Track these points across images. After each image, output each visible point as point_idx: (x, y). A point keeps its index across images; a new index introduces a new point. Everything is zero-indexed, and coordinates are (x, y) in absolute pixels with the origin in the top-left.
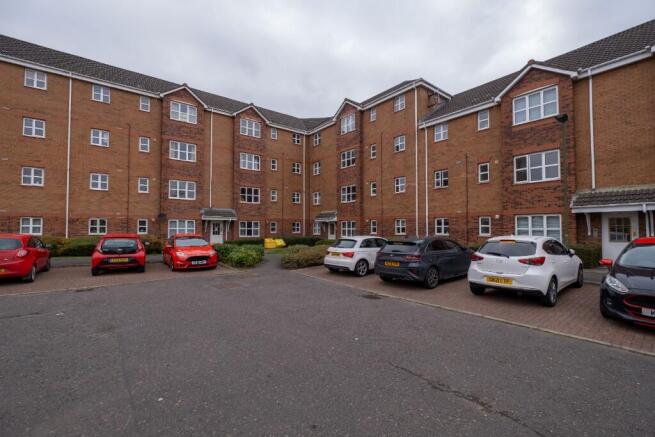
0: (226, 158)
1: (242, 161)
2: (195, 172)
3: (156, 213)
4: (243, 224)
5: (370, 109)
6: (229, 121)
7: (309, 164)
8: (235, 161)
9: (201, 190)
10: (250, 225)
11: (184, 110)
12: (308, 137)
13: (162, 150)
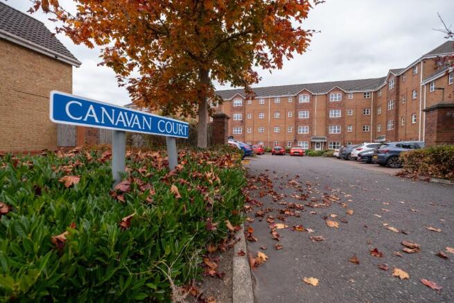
0: (323, 114)
1: (330, 113)
2: (309, 122)
3: (293, 139)
4: (331, 144)
5: (403, 74)
6: (325, 97)
7: (376, 108)
8: (327, 114)
9: (311, 129)
10: (334, 144)
11: (304, 98)
12: (375, 92)
13: (296, 115)
